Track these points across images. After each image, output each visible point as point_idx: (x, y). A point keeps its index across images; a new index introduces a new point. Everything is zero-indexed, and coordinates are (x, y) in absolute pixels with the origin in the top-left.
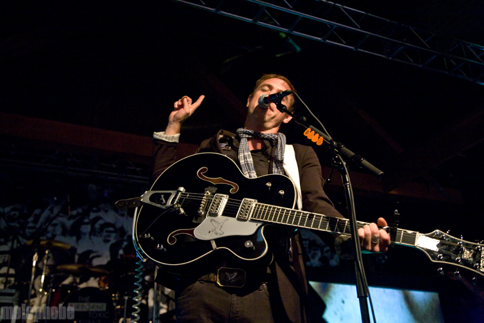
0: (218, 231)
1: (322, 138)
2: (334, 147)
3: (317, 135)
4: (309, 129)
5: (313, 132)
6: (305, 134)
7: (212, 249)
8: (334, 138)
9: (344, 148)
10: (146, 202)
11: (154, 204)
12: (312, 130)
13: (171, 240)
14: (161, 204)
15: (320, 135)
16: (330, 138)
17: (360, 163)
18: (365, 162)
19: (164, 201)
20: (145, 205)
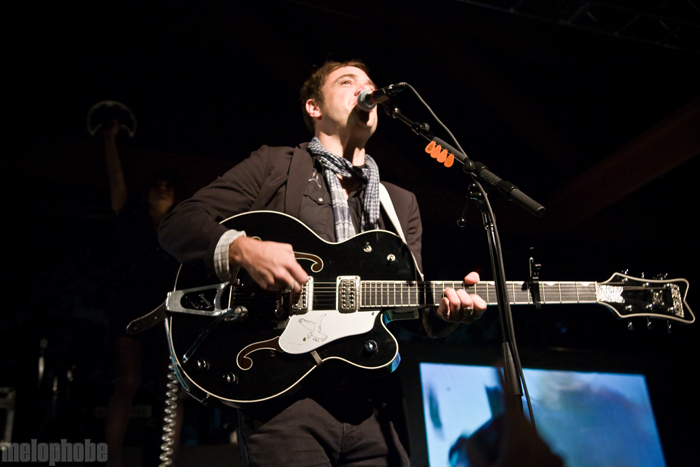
0: (318, 336)
1: (452, 156)
2: (470, 170)
3: (445, 151)
4: (433, 143)
5: (439, 147)
6: (427, 150)
7: (316, 363)
8: (471, 157)
9: (486, 172)
10: (177, 310)
11: (192, 312)
12: (437, 144)
13: (244, 363)
14: (204, 309)
15: (450, 152)
16: (465, 156)
17: (509, 194)
18: (516, 192)
19: (208, 303)
20: (175, 315)
